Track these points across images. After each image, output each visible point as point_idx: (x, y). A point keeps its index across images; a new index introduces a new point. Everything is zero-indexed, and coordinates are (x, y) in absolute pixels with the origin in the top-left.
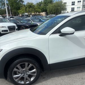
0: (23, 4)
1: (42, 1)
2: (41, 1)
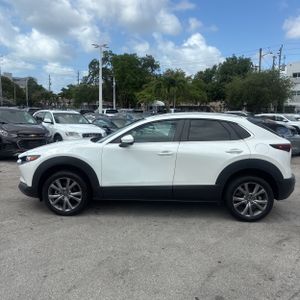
0: (156, 72)
1: (215, 67)
2: (211, 67)
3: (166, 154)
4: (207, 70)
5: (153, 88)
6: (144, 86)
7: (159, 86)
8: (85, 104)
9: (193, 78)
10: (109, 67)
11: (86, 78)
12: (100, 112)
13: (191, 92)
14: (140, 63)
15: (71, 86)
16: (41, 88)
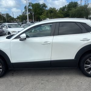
3: (46, 43)
4: (63, 7)
5: (45, 14)
6: (42, 14)
7: (47, 13)
8: (24, 21)
9: (58, 10)
10: (31, 8)
11: (24, 12)
12: (28, 23)
13: (58, 15)
14: (41, 6)
15: (20, 15)
16: (10, 16)
